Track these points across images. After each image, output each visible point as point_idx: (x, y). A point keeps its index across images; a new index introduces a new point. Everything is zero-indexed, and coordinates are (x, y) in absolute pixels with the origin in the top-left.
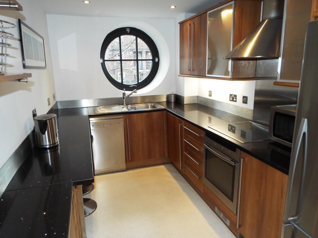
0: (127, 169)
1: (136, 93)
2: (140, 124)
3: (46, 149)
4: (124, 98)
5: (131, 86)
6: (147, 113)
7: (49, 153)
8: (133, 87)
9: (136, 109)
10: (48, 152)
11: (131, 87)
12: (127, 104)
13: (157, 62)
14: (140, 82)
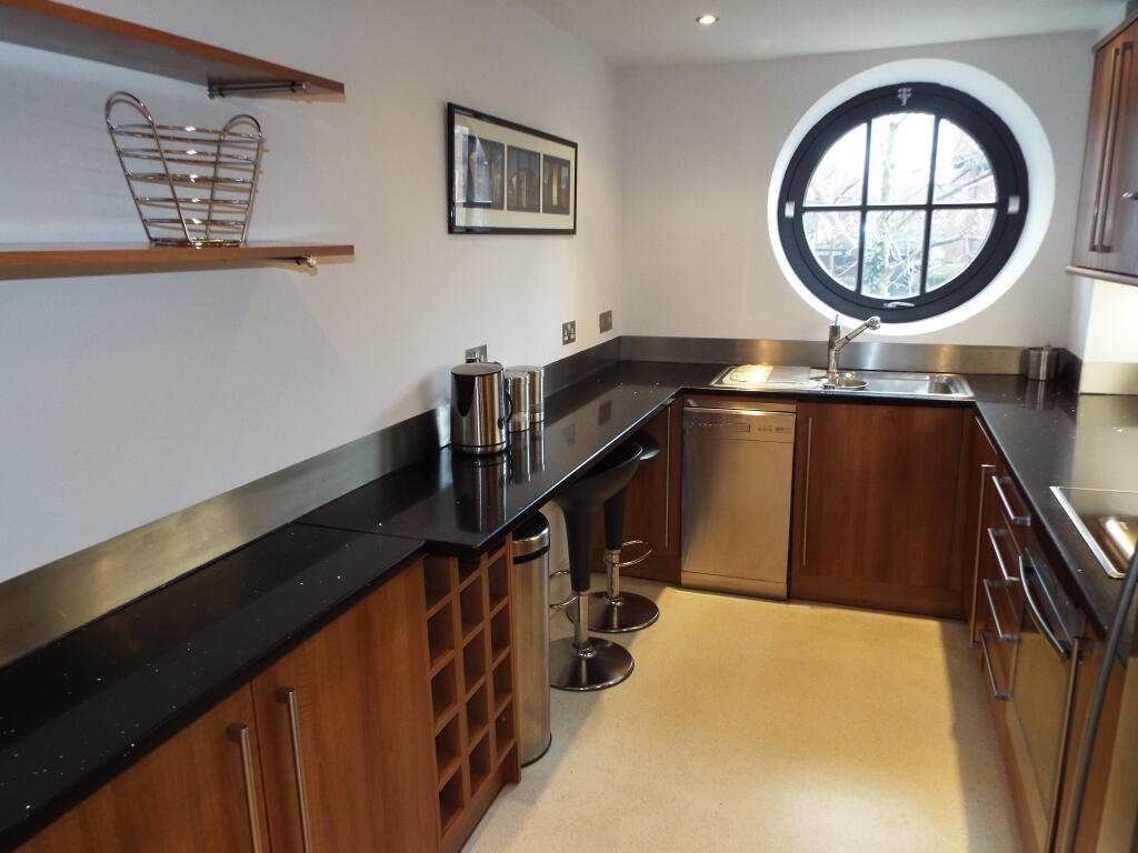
0: (792, 596)
1: (875, 328)
2: (859, 445)
3: (475, 456)
4: (831, 345)
5: (890, 305)
6: (891, 409)
7: (480, 470)
8: (899, 308)
9: (863, 389)
10: (477, 467)
11: (892, 309)
12: (842, 370)
13: (1013, 216)
14: (929, 289)
